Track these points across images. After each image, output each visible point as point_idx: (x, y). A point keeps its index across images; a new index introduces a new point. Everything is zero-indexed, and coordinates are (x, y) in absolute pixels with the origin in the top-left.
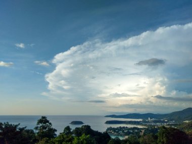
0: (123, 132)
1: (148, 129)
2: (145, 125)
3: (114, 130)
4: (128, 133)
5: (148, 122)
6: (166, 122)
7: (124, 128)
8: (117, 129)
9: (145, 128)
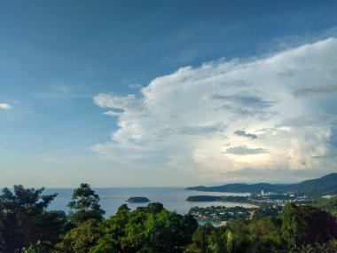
0: (218, 215)
1: (260, 210)
2: (256, 203)
3: (202, 211)
4: (226, 217)
5: (261, 198)
6: (292, 198)
7: (218, 208)
8: (207, 209)
9: (255, 209)
